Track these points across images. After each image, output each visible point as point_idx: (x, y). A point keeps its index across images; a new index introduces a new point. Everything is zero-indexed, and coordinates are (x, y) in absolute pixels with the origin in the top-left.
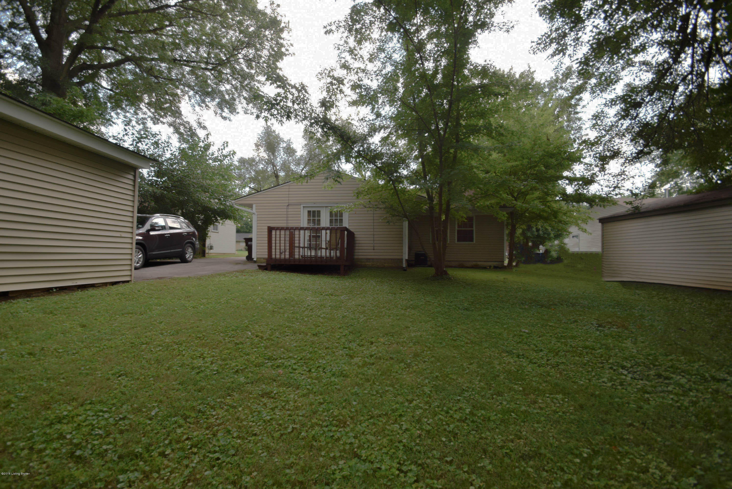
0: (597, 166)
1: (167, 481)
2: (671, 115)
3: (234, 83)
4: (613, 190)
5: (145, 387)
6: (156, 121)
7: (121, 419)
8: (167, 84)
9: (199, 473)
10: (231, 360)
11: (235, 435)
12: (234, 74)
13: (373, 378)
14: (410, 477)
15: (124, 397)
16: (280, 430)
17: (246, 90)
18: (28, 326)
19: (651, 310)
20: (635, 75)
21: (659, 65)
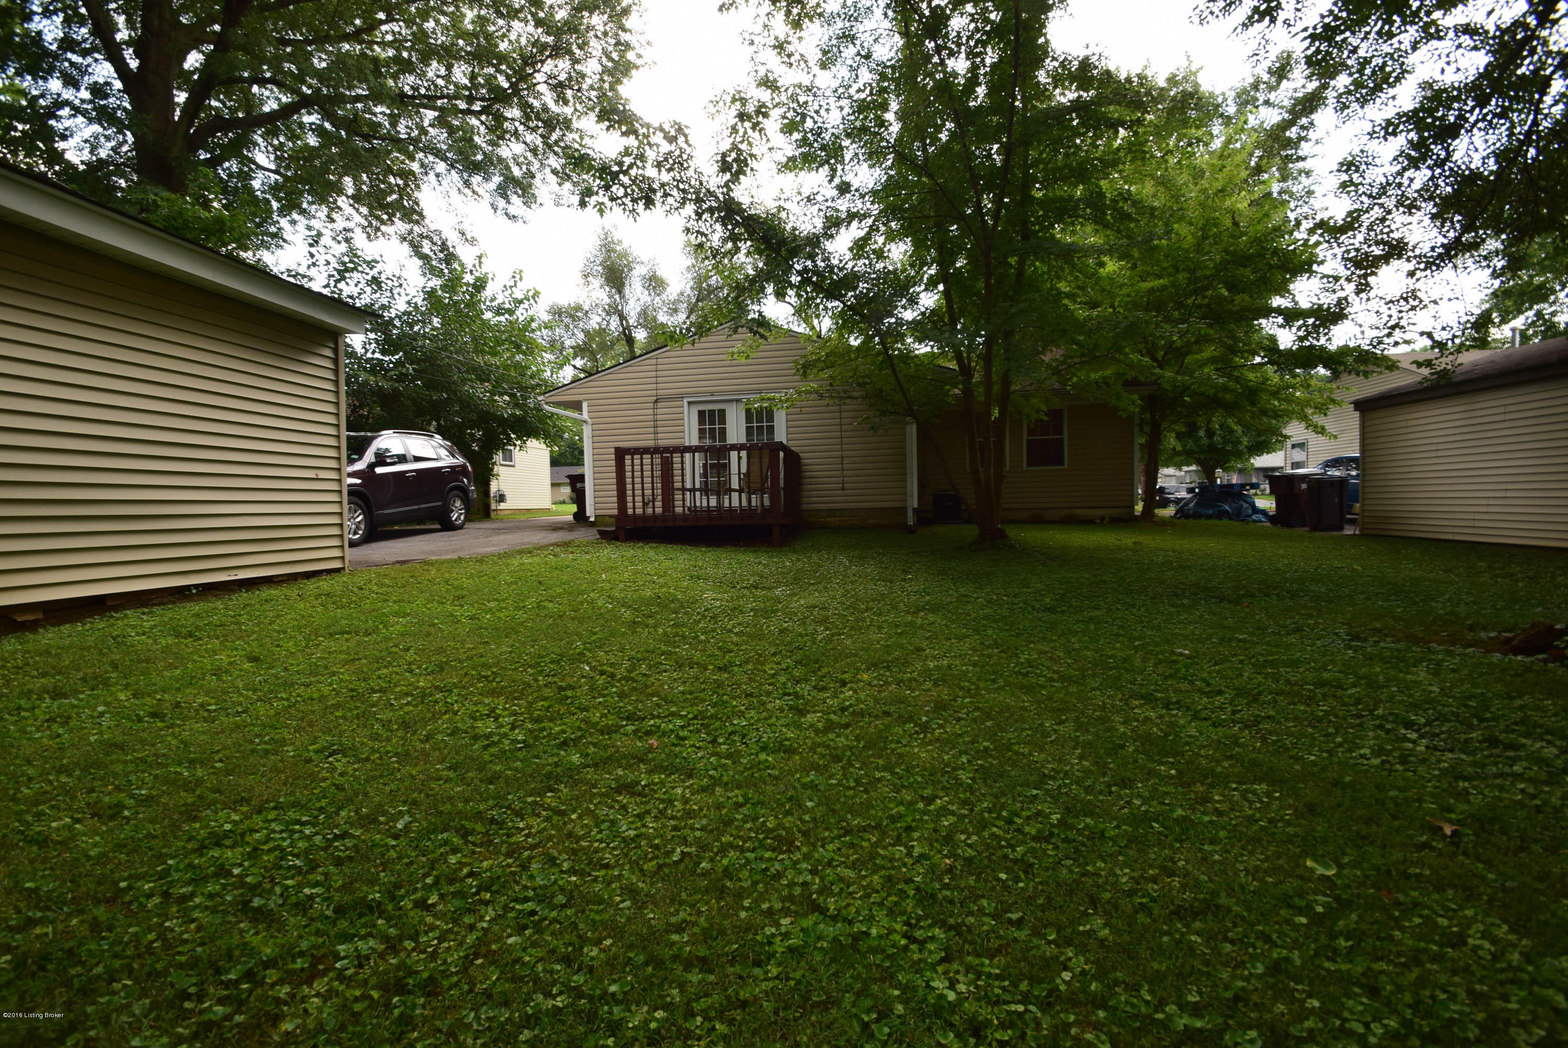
0: (1349, 280)
1: (433, 956)
2: (1532, 152)
3: (529, 138)
4: (1389, 335)
5: (381, 776)
6: (373, 233)
7: (337, 837)
8: (390, 152)
9: (495, 942)
10: (551, 720)
11: (566, 866)
12: (528, 118)
13: (848, 753)
14: (930, 952)
15: (340, 796)
16: (656, 857)
17: (556, 154)
18: (148, 661)
19: (1475, 603)
20: (1444, 59)
21: (1504, 32)
